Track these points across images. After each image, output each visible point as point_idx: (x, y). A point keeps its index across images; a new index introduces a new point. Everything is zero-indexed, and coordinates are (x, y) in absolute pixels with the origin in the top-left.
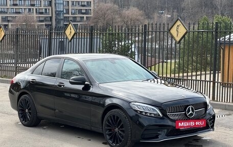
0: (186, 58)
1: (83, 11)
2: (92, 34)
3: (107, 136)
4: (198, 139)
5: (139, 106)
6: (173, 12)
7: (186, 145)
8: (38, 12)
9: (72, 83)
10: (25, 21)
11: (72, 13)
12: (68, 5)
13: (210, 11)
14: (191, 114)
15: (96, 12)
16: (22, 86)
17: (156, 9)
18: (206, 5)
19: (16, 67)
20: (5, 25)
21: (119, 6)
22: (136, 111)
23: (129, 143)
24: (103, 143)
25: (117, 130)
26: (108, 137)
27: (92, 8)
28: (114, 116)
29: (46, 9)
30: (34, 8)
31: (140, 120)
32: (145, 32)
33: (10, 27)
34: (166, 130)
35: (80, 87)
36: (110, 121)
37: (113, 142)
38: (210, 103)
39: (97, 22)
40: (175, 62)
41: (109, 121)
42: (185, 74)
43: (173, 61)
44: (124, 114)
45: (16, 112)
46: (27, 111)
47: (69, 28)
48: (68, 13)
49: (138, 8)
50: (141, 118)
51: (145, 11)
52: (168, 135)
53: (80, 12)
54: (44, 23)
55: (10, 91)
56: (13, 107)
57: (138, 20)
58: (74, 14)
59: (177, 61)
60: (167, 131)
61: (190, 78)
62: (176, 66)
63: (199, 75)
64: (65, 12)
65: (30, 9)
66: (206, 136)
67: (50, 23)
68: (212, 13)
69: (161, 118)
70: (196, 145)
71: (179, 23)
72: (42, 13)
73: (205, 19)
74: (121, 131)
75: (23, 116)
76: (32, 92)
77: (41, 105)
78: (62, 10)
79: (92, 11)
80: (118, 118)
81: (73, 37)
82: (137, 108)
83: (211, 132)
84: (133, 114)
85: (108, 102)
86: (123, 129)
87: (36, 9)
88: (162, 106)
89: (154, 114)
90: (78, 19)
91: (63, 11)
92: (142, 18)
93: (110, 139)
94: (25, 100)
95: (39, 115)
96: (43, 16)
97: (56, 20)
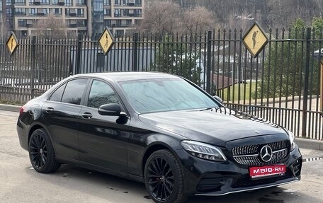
0: (272, 77)
1: (131, 12)
2: (136, 44)
3: (150, 187)
4: (278, 192)
5: (194, 146)
6: (256, 12)
7: (260, 200)
8: (68, 13)
9: (102, 113)
10: (50, 26)
11: (115, 14)
12: (110, 4)
13: (307, 11)
14: (268, 157)
15: (148, 13)
16: (35, 116)
17: (232, 8)
18: (302, 4)
19: (33, 90)
20: (22, 31)
21: (180, 5)
22: (190, 152)
23: (180, 196)
24: (145, 197)
25: (163, 178)
26: (151, 189)
27: (142, 7)
28: (159, 160)
29: (79, 10)
30: (64, 8)
31: (196, 165)
32: (209, 42)
33: (30, 34)
34: (231, 180)
35: (113, 119)
36: (155, 167)
37: (158, 196)
38: (294, 140)
39: (150, 27)
40: (257, 82)
41: (151, 166)
42: (271, 100)
43: (254, 81)
44: (173, 157)
45: (27, 153)
46: (41, 151)
47: (105, 35)
48: (110, 15)
49: (207, 7)
50: (196, 162)
51: (216, 12)
52: (234, 186)
53: (126, 13)
54: (76, 29)
55: (19, 124)
56: (23, 146)
57: (206, 24)
58: (118, 16)
59: (260, 80)
60: (234, 181)
61: (271, 106)
62: (258, 87)
63: (290, 101)
64: (105, 13)
65: (57, 10)
66: (289, 187)
67: (85, 28)
68: (311, 14)
69: (225, 163)
70: (274, 201)
71: (256, 29)
72: (73, 15)
73: (299, 23)
74: (169, 180)
75: (35, 158)
76: (48, 126)
77: (61, 144)
78: (101, 10)
79: (143, 12)
80: (164, 162)
81: (110, 49)
82: (191, 149)
83: (296, 182)
84: (186, 156)
85: (151, 139)
86: (172, 177)
87: (66, 9)
88: (226, 146)
89: (215, 157)
90: (124, 23)
91: (103, 12)
92: (212, 21)
93: (154, 191)
94: (39, 136)
95: (58, 157)
96: (75, 18)
97: (93, 24)
